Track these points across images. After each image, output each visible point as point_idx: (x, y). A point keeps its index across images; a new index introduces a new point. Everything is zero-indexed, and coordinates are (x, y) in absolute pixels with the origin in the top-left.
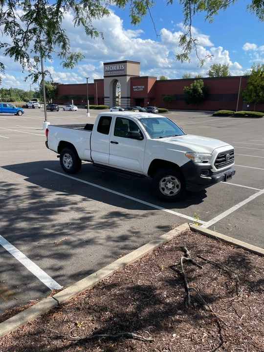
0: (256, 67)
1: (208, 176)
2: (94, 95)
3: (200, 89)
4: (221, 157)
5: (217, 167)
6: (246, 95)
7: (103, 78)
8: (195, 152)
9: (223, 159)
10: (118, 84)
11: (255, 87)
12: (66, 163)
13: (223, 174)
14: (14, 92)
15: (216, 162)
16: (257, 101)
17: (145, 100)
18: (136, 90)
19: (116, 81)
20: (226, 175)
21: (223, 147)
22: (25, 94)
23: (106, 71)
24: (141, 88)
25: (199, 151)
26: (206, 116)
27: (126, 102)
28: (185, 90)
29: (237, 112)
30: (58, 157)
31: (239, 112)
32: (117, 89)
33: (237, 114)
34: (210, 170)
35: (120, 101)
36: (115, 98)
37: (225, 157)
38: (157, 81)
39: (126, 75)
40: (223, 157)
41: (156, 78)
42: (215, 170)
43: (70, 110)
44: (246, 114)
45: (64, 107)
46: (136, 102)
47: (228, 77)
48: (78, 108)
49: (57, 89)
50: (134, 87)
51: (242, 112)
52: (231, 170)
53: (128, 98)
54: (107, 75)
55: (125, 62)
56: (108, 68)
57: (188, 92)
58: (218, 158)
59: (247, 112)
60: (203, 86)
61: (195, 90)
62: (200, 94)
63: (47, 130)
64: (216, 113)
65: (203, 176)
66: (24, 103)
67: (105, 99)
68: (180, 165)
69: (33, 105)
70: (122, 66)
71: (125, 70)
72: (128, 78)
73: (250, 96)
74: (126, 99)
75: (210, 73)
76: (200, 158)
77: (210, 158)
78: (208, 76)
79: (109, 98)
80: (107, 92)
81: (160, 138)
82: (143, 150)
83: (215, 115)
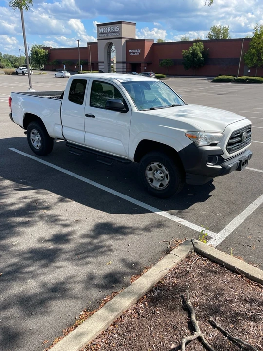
0: (259, 29)
1: (216, 165)
2: (87, 60)
3: (199, 52)
4: (235, 137)
5: (230, 151)
6: (248, 59)
7: (97, 41)
8: (199, 131)
9: (238, 139)
10: (113, 48)
11: (258, 50)
12: (35, 142)
13: (236, 161)
14: (5, 58)
15: (229, 144)
16: (259, 66)
17: (142, 65)
18: (132, 54)
19: (110, 45)
20: (240, 161)
21: (238, 122)
22: (16, 59)
23: (99, 33)
24: (137, 51)
25: (206, 130)
26: (206, 82)
27: (122, 67)
28: (184, 54)
29: (238, 78)
30: (25, 133)
31: (240, 78)
32: (112, 54)
33: (238, 80)
34: (219, 156)
35: (115, 67)
36: (109, 62)
37: (240, 136)
38: (154, 45)
39: (121, 38)
40: (238, 136)
41: (153, 41)
42: (227, 155)
43: (63, 77)
44: (248, 79)
45: (56, 73)
46: (133, 67)
47: (229, 39)
48: (71, 74)
49: (49, 53)
50: (130, 51)
51: (244, 77)
52: (247, 154)
53: (123, 63)
54: (100, 38)
55: (120, 23)
56: (102, 30)
57: (187, 56)
58: (232, 138)
59: (249, 77)
60: (202, 50)
61: (194, 54)
62: (199, 58)
63: (10, 100)
64: (216, 78)
65: (210, 165)
66: (14, 70)
67: (99, 64)
68: (178, 149)
69: (23, 72)
70: (116, 27)
71: (120, 32)
72: (123, 41)
73: (252, 60)
74: (121, 65)
75: (210, 36)
76: (206, 139)
77: (220, 139)
78: (208, 39)
79: (103, 63)
80: (101, 57)
81: (152, 109)
82: (128, 125)
83: (215, 81)
